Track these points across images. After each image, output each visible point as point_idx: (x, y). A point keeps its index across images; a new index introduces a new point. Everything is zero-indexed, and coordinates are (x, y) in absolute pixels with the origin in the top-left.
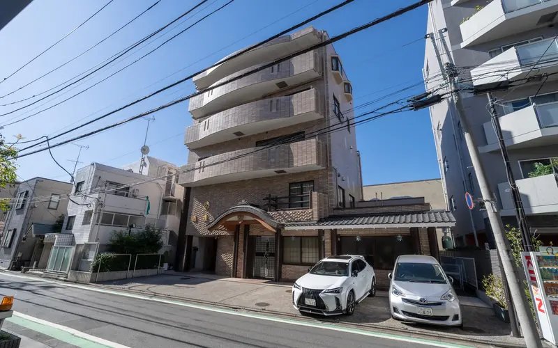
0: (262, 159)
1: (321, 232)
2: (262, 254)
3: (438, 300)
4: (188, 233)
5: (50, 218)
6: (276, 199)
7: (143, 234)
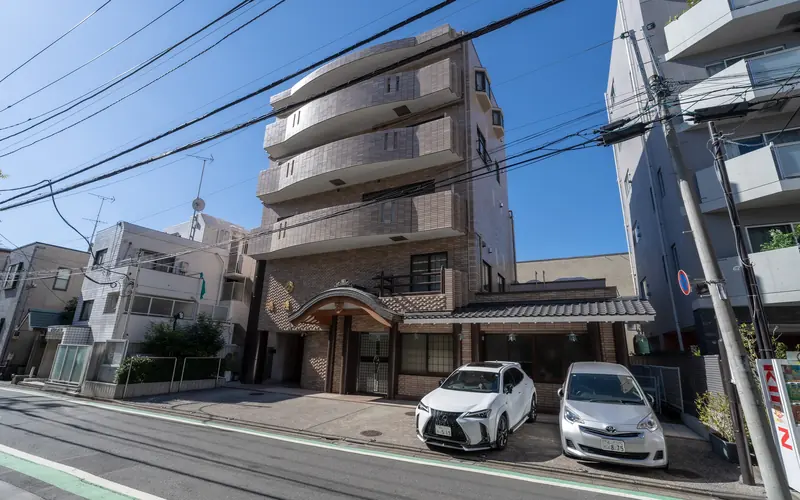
0: (373, 219)
1: (457, 328)
2: (369, 359)
3: (634, 429)
4: (261, 327)
5: (56, 303)
6: (390, 279)
7: (195, 328)
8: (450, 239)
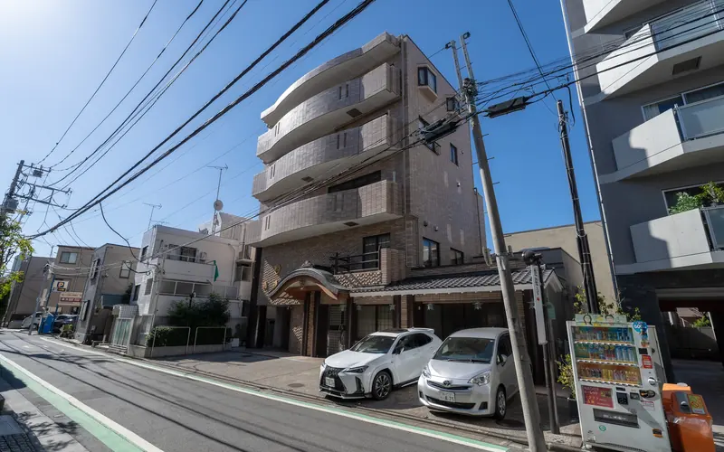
0: (328, 209)
1: (397, 299)
2: (336, 328)
3: (465, 383)
4: (259, 303)
6: (347, 259)
7: (207, 304)
8: (393, 222)
